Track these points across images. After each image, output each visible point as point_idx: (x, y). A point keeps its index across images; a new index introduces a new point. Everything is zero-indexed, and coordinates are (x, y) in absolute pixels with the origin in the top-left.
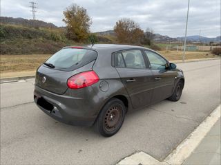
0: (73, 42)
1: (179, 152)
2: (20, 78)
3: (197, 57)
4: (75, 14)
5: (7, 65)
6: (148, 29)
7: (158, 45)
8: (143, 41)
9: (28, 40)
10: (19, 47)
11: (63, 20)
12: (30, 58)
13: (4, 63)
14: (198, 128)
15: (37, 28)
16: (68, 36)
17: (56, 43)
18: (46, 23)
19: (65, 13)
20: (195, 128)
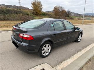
0: (35, 15)
1: (63, 64)
2: (9, 31)
3: (90, 22)
4: (36, 4)
5: (5, 25)
6: (68, 10)
7: (73, 17)
8: (66, 15)
9: (16, 15)
10: (12, 17)
11: (31, 6)
12: (15, 22)
13: (4, 24)
14: (76, 54)
15: (20, 10)
16: (33, 13)
17: (28, 16)
18: (25, 8)
19: (32, 3)
20: (75, 54)
